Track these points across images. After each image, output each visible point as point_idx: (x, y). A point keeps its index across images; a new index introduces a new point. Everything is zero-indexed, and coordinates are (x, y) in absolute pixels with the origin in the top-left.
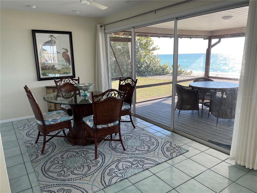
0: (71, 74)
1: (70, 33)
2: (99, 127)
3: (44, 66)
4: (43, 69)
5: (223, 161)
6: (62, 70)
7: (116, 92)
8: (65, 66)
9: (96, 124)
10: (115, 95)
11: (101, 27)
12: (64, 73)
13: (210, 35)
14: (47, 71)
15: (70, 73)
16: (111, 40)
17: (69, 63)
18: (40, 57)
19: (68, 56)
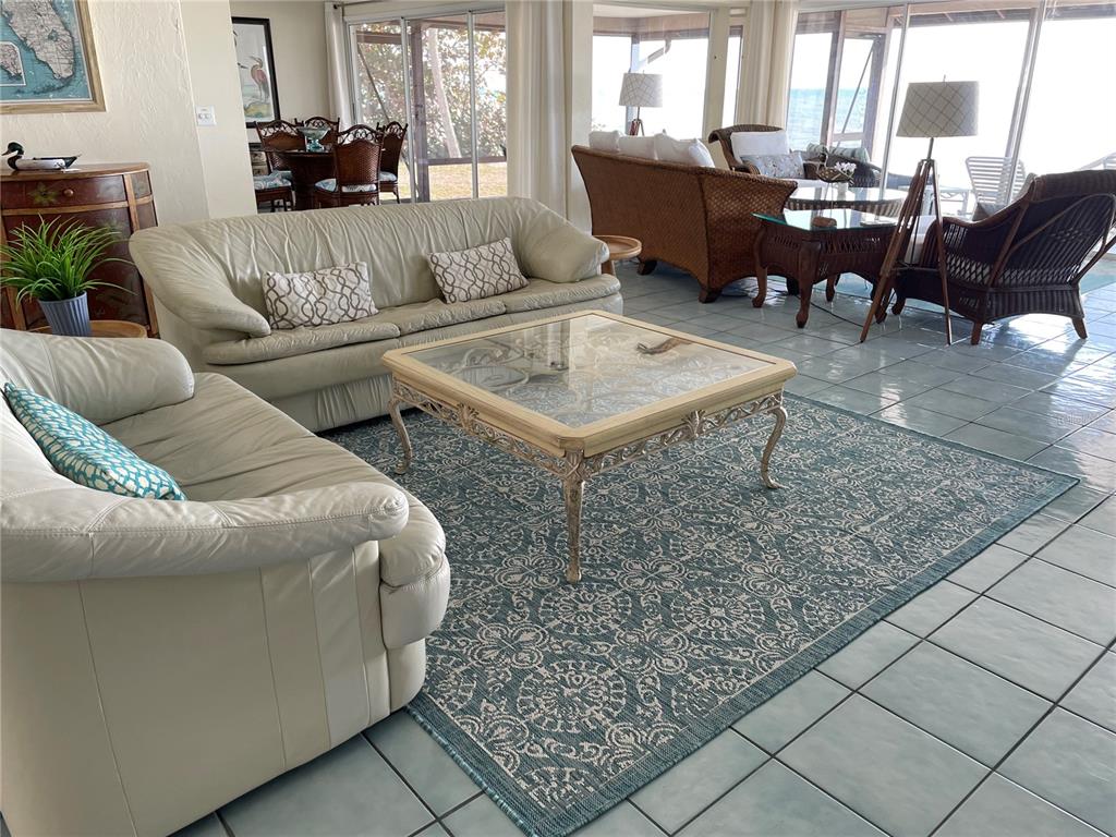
0: (272, 118)
1: (265, 22)
2: (345, 189)
6: (252, 107)
7: (368, 132)
8: (256, 97)
9: (340, 184)
10: (367, 135)
11: (335, 7)
12: (257, 116)
13: (634, 32)
15: (269, 115)
16: (359, 39)
17: (266, 90)
19: (264, 75)
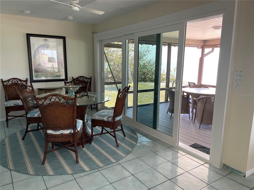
1: (64, 38)
3: (37, 69)
4: (36, 71)
5: (202, 165)
12: (57, 76)
13: (204, 45)
14: (40, 74)
18: (33, 60)
